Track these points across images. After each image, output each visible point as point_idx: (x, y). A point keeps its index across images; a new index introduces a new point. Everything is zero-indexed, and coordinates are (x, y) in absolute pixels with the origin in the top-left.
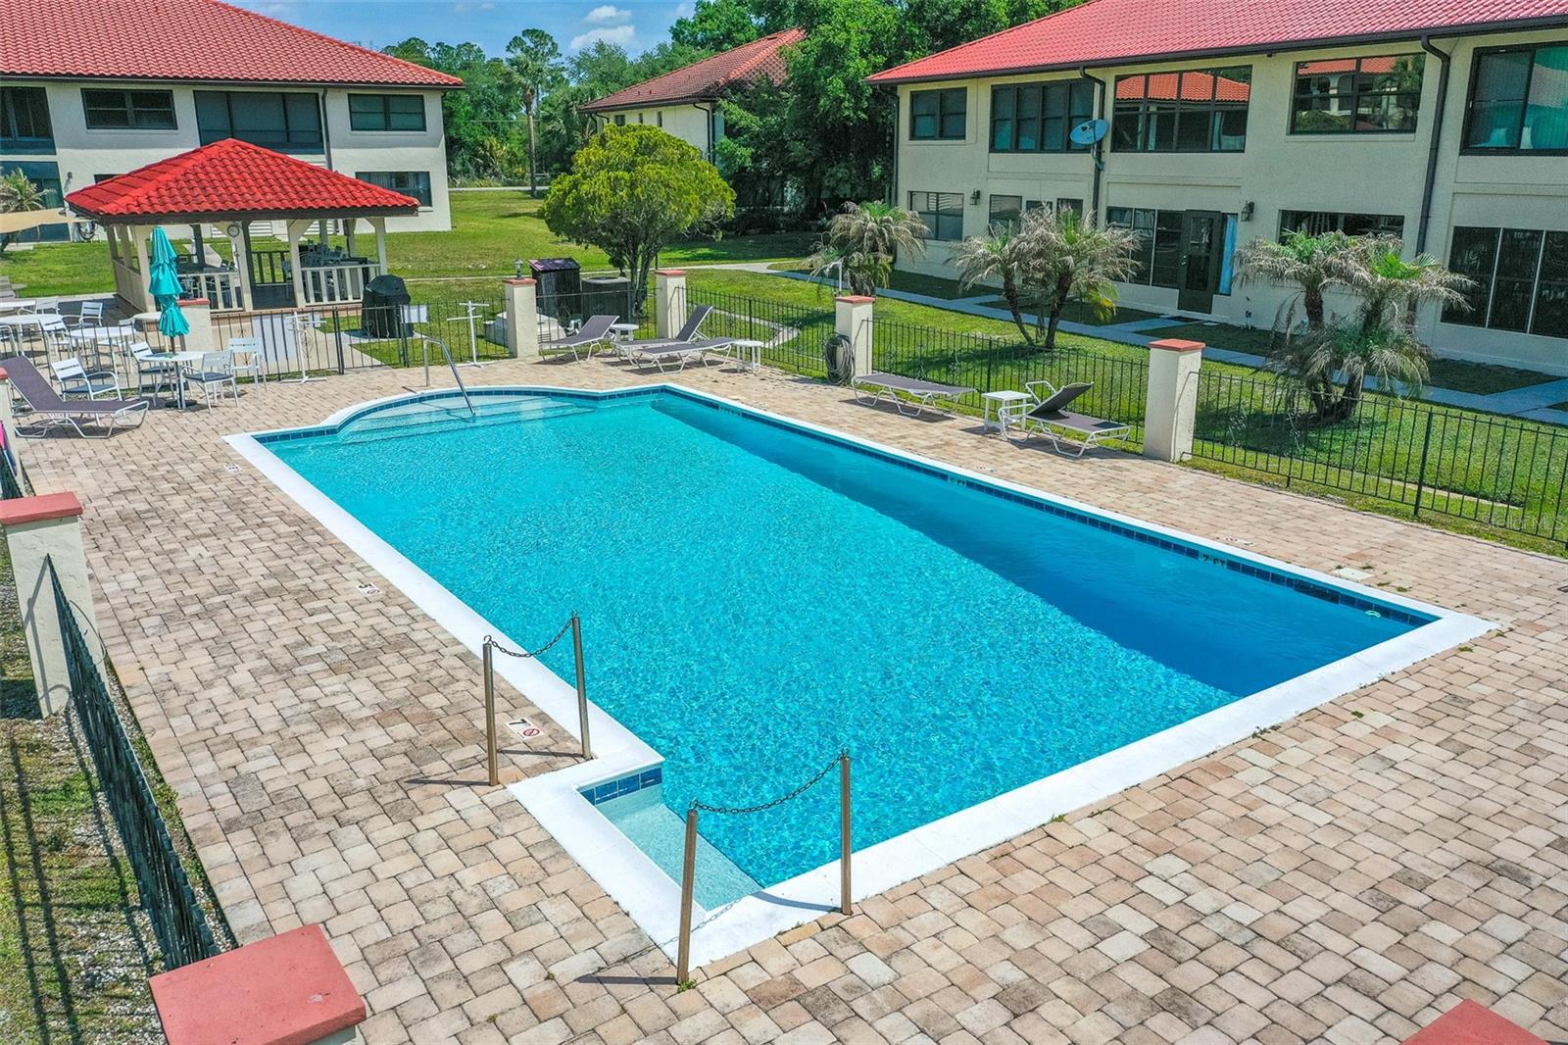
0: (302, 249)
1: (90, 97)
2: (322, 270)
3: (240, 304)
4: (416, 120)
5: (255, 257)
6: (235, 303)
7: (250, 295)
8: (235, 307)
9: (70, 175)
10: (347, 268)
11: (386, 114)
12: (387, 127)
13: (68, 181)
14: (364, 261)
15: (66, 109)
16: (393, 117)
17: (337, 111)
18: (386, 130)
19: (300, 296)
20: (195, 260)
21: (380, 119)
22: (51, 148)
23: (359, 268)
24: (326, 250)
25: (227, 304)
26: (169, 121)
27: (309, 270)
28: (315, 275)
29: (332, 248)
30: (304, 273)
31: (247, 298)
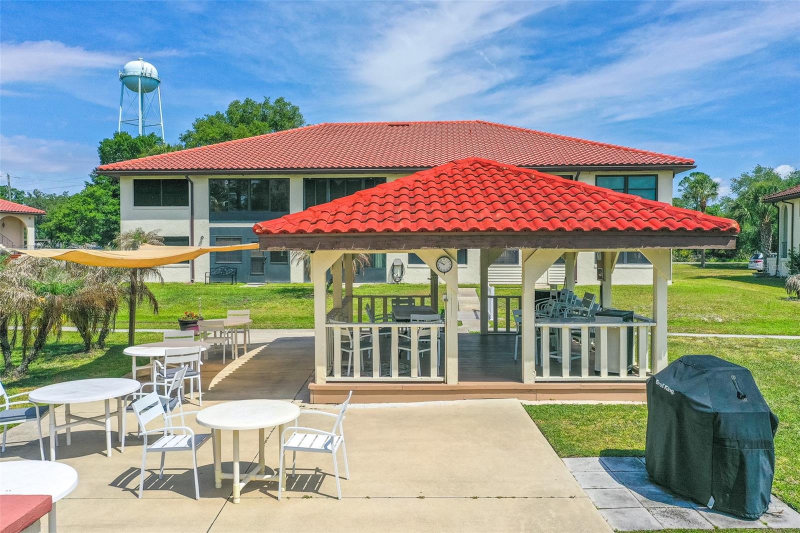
0: (541, 296)
2: (566, 328)
3: (442, 371)
5: (491, 302)
6: (434, 370)
7: (456, 360)
8: (434, 376)
10: (603, 327)
14: (628, 317)
19: (528, 367)
20: (428, 302)
23: (623, 327)
24: (572, 297)
25: (425, 370)
27: (546, 327)
28: (555, 334)
29: (580, 296)
30: (538, 332)
31: (452, 363)
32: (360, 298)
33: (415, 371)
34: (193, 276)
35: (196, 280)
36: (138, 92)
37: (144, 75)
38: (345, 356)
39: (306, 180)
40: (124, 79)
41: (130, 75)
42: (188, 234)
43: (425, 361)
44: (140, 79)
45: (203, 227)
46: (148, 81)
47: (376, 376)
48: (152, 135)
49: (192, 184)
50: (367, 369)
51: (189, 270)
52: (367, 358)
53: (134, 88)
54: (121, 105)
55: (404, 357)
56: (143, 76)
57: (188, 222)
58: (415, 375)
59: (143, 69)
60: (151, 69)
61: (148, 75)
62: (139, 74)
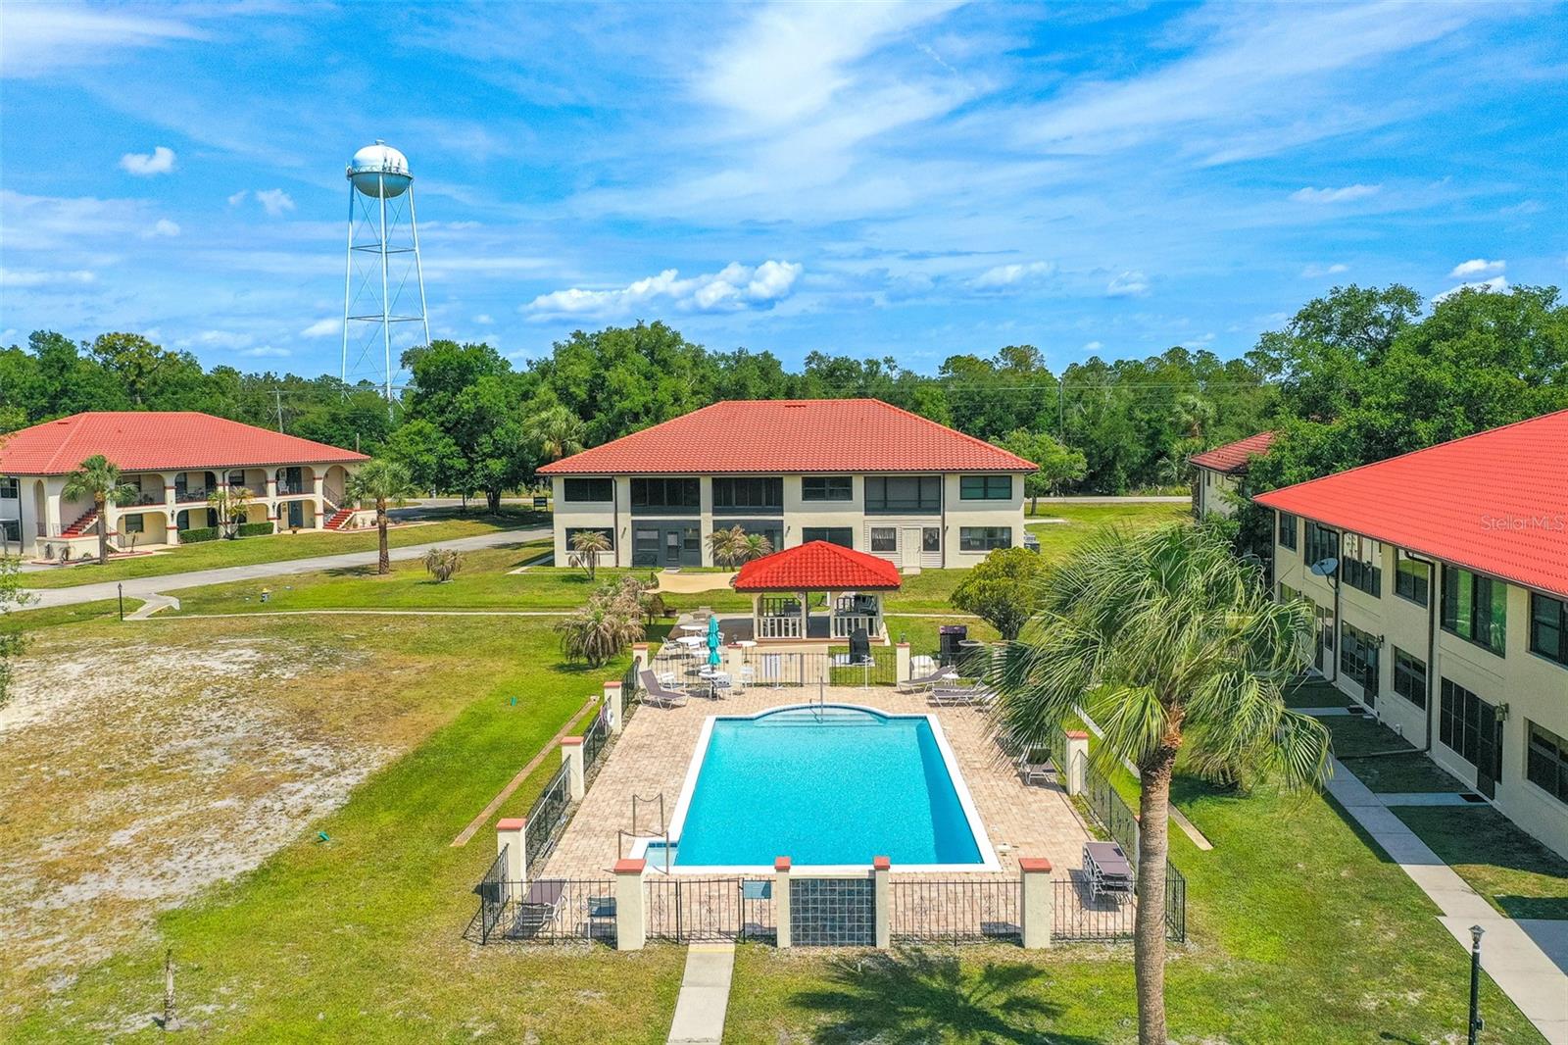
1: (807, 482)
3: (800, 635)
4: (1005, 492)
6: (797, 633)
7: (806, 630)
8: (798, 636)
9: (789, 528)
10: (860, 618)
11: (986, 488)
12: (985, 497)
13: (788, 532)
15: (793, 489)
16: (990, 491)
17: (952, 487)
18: (984, 499)
19: (832, 633)
21: (980, 492)
22: (781, 512)
23: (867, 618)
25: (794, 634)
26: (847, 494)
27: (839, 618)
30: (836, 620)
31: (804, 632)
32: (768, 599)
33: (790, 634)
34: (617, 562)
35: (620, 565)
36: (379, 196)
37: (387, 171)
38: (764, 629)
39: (713, 479)
40: (355, 177)
41: (364, 171)
42: (613, 526)
43: (794, 630)
44: (381, 178)
45: (626, 520)
46: (393, 179)
47: (776, 636)
48: (484, 346)
49: (615, 482)
50: (773, 634)
51: (614, 557)
52: (772, 630)
53: (372, 192)
54: (351, 220)
55: (787, 630)
56: (386, 173)
57: (613, 515)
58: (790, 636)
59: (386, 160)
60: (398, 160)
61: (393, 170)
62: (379, 169)
